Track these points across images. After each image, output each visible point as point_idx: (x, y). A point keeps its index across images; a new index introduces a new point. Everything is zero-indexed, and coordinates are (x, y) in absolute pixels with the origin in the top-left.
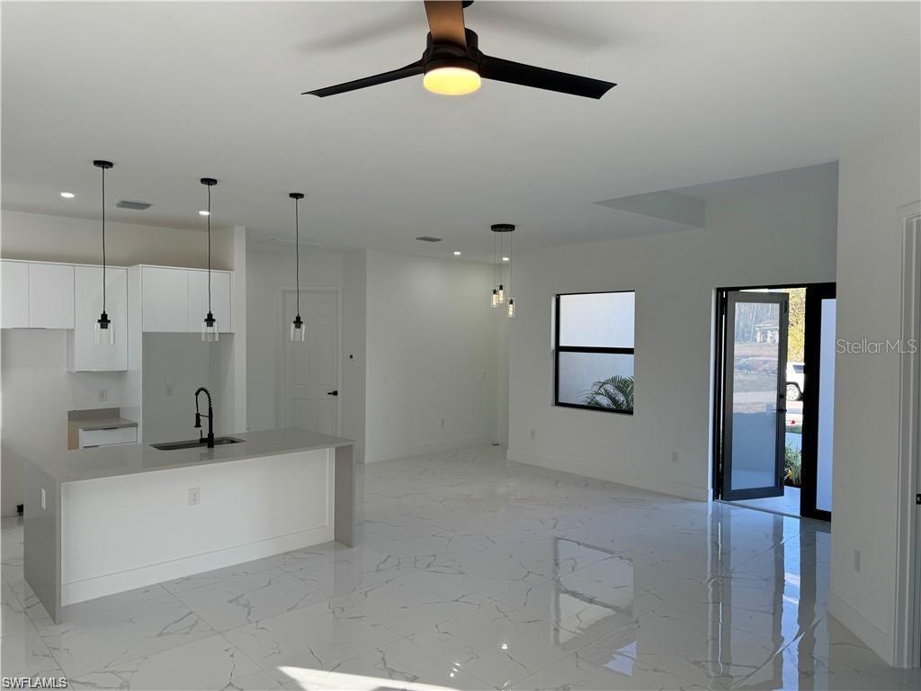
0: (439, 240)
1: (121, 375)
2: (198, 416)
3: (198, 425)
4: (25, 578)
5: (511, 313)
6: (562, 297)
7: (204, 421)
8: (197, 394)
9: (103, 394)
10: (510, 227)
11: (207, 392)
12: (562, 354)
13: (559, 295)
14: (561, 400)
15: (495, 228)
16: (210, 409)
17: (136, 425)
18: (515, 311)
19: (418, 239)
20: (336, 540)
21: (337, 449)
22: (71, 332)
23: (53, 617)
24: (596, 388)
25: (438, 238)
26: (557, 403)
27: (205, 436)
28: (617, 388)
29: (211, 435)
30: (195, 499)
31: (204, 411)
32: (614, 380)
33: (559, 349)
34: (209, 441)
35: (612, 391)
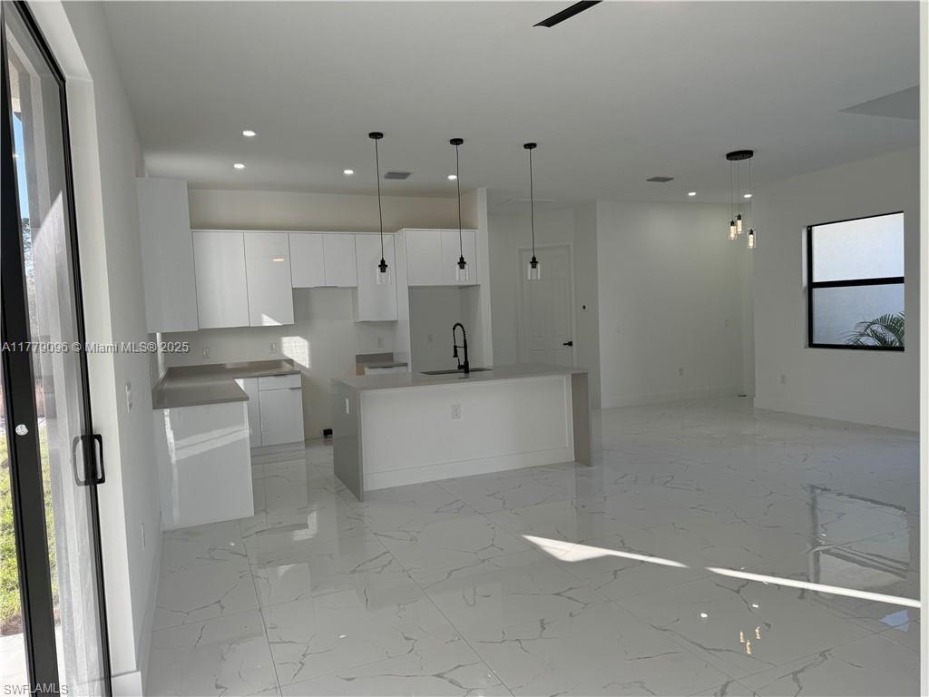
0: (671, 179)
1: (393, 324)
2: (455, 347)
3: (456, 355)
4: (335, 473)
5: (751, 244)
6: (815, 228)
7: (461, 352)
8: (454, 329)
9: (380, 340)
10: (748, 154)
11: (462, 326)
12: (816, 291)
13: (811, 227)
14: (816, 341)
15: (731, 156)
16: (465, 341)
17: (406, 365)
18: (756, 241)
19: (648, 180)
20: (576, 460)
21: (573, 375)
22: (355, 289)
23: (359, 498)
24: (861, 330)
25: (670, 177)
26: (811, 345)
27: (462, 363)
28: (887, 327)
29: (466, 363)
30: (456, 414)
31: (460, 343)
32: (883, 320)
33: (812, 285)
34: (465, 368)
35: (880, 330)
